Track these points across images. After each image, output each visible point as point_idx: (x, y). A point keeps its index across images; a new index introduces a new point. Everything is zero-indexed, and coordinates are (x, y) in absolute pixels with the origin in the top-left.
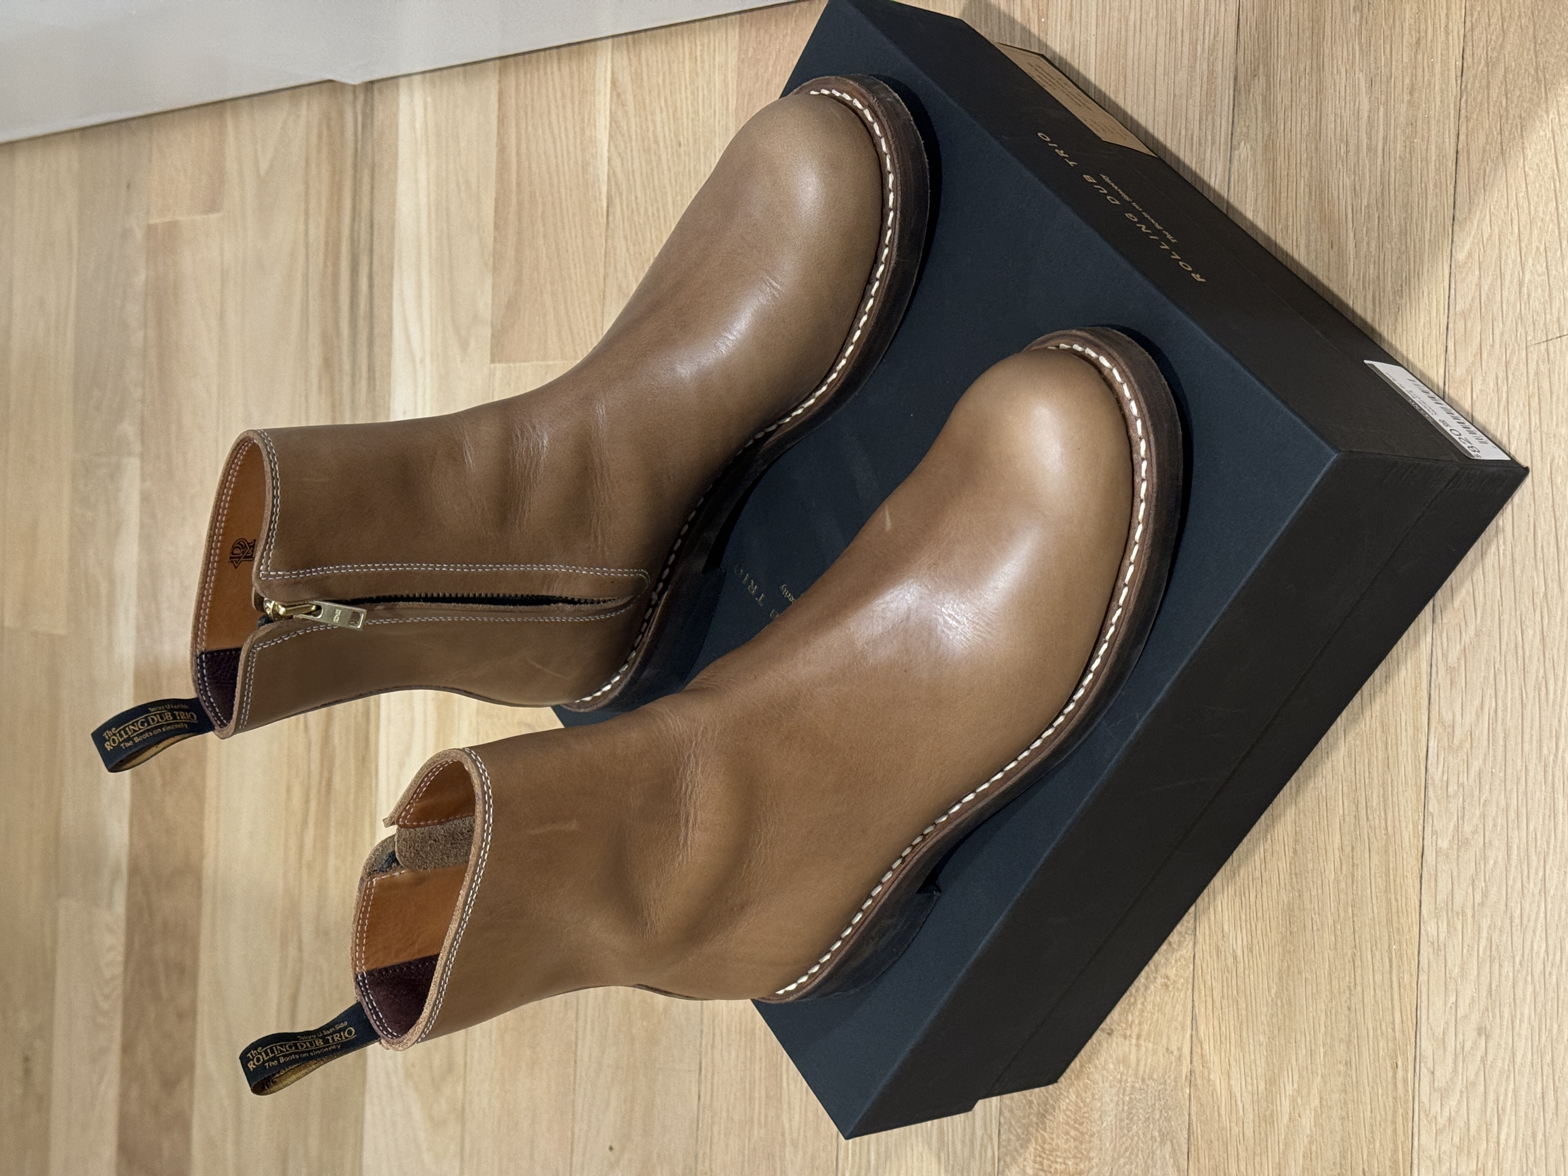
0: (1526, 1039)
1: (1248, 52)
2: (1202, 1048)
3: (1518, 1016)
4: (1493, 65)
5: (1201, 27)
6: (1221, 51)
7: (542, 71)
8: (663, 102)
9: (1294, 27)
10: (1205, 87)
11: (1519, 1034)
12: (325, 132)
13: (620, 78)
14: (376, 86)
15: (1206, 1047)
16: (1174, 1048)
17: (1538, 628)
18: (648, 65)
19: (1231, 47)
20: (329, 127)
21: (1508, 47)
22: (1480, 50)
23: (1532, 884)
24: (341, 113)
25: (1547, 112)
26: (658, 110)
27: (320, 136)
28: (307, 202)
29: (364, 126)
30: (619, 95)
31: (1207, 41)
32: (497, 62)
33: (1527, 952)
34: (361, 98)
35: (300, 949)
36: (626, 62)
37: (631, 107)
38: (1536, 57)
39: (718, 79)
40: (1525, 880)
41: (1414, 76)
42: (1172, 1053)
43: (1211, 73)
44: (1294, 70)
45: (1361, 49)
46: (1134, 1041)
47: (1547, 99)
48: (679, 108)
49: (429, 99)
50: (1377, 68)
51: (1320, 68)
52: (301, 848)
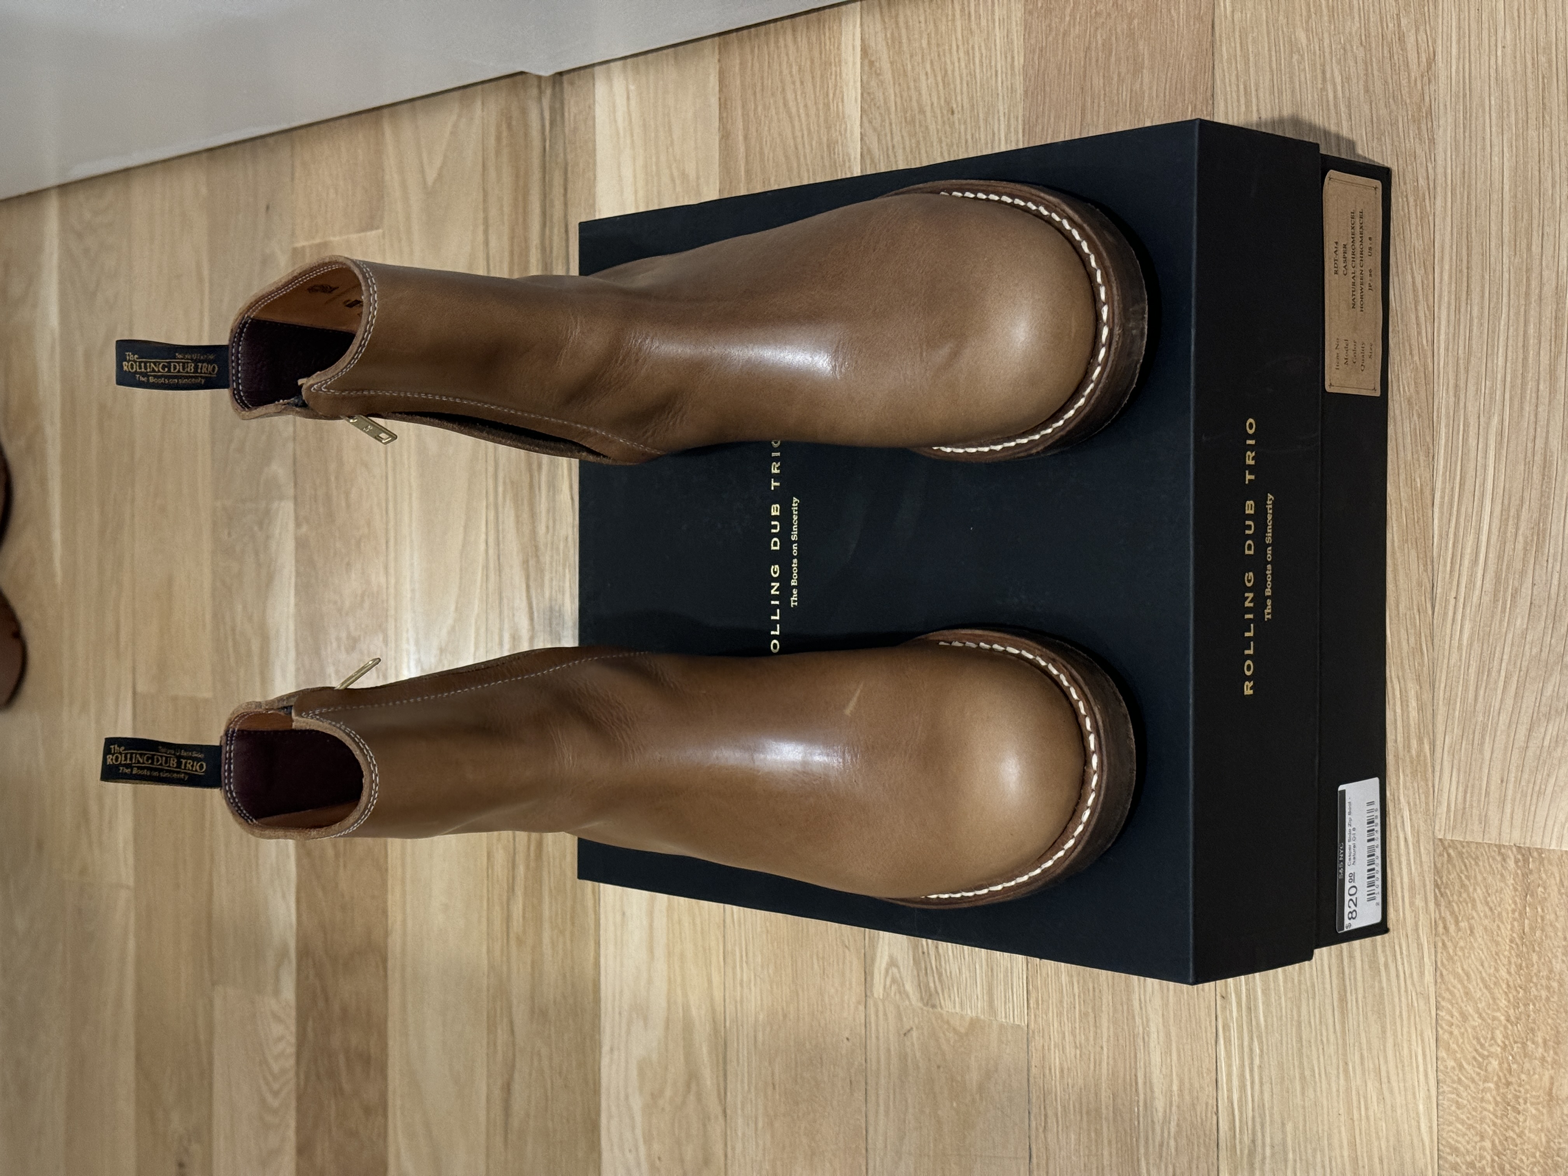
7: (772, 45)
8: (928, 66)
12: (505, 134)
13: (873, 44)
18: (907, 28)
20: (509, 126)
24: (524, 112)
26: (923, 77)
27: (499, 139)
28: (485, 210)
29: (552, 123)
30: (871, 63)
32: (717, 39)
34: (549, 92)
35: (512, 1032)
36: (879, 26)
37: (888, 76)
39: (999, 35)
48: (950, 72)
49: (632, 87)
52: (508, 919)
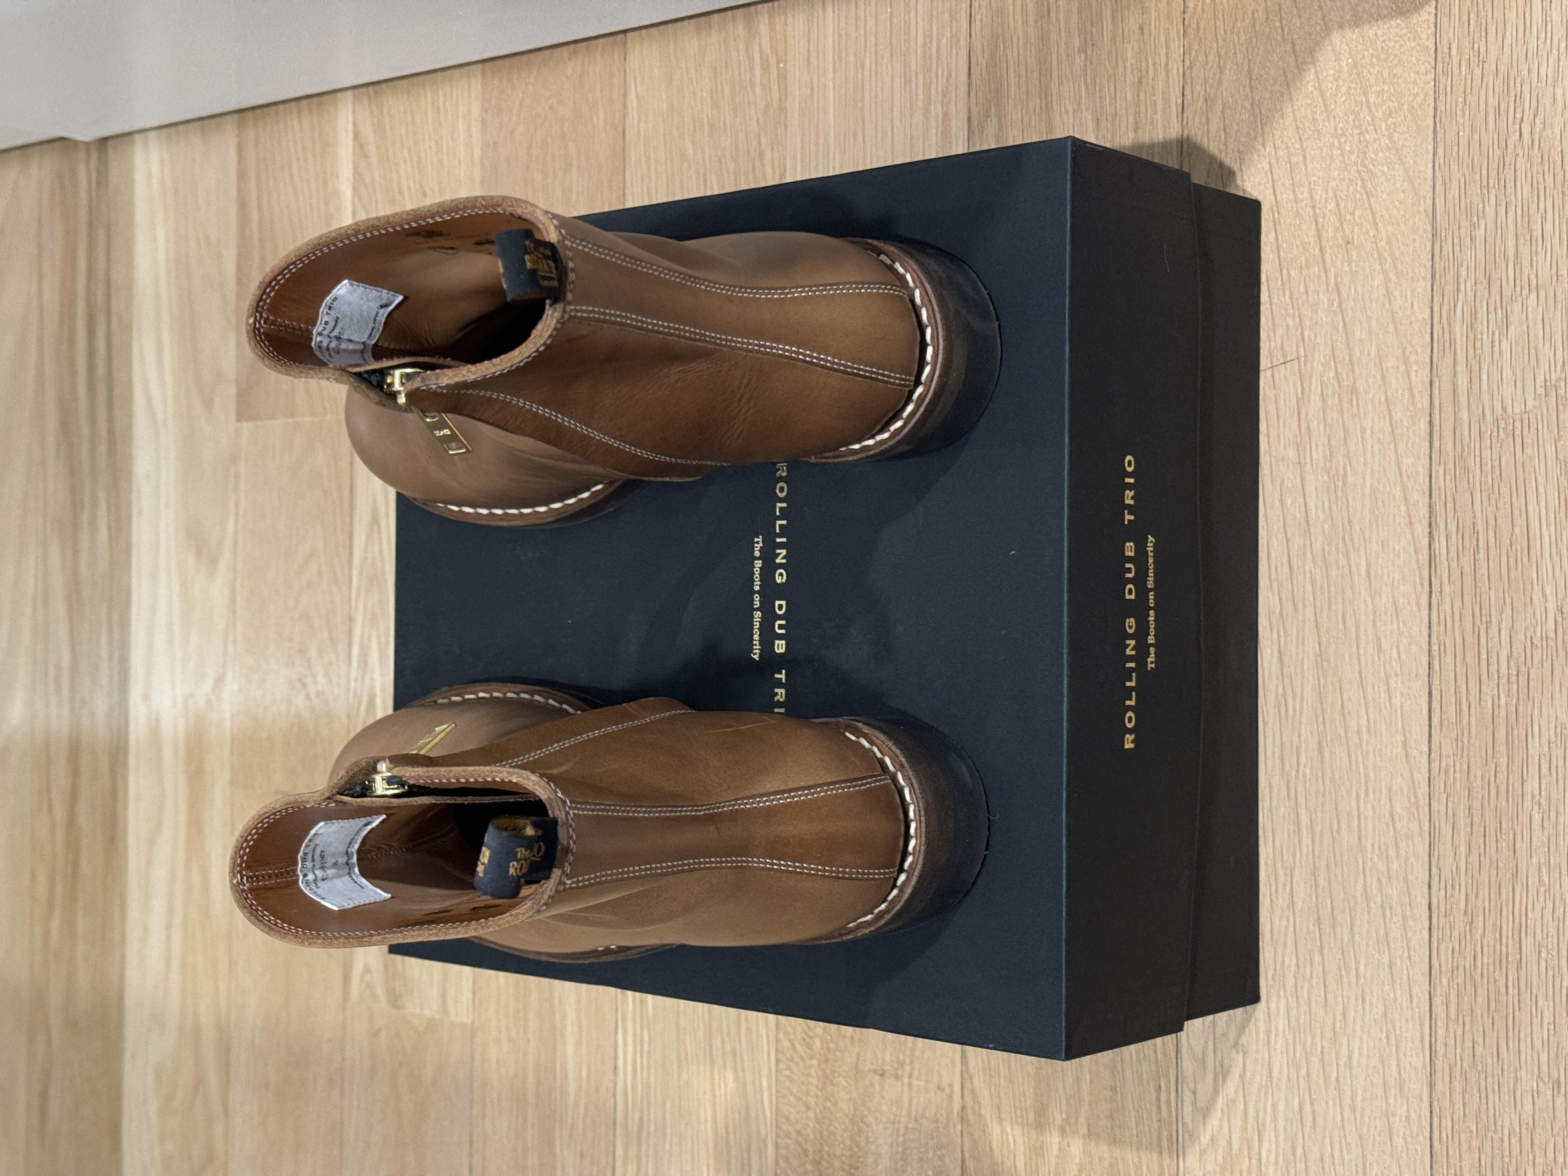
0: (1282, 1053)
1: (980, 94)
2: (972, 1083)
3: (1273, 1030)
4: (1211, 101)
5: (934, 70)
6: (954, 93)
7: (281, 125)
8: (406, 152)
9: (1022, 67)
10: (940, 129)
11: (1275, 1049)
12: (58, 192)
13: (362, 130)
14: (110, 142)
15: (976, 1082)
16: (945, 1085)
17: (1275, 647)
18: (390, 116)
19: (963, 89)
20: (61, 186)
21: (1225, 84)
22: (1198, 88)
23: (1280, 900)
24: (74, 172)
25: (1264, 146)
26: (402, 161)
27: (52, 196)
28: (40, 264)
29: (98, 184)
30: (361, 147)
31: (940, 82)
32: (233, 115)
33: (1278, 966)
34: (95, 155)
35: (49, 1042)
36: (367, 114)
37: (374, 159)
38: (1252, 92)
39: (461, 128)
40: (1274, 894)
41: (1137, 114)
42: (943, 1090)
43: (946, 115)
44: (1024, 110)
45: (1087, 89)
46: (906, 1080)
47: (1263, 133)
48: (423, 159)
49: (166, 156)
50: (1102, 107)
51: (1049, 108)
52: (47, 934)
